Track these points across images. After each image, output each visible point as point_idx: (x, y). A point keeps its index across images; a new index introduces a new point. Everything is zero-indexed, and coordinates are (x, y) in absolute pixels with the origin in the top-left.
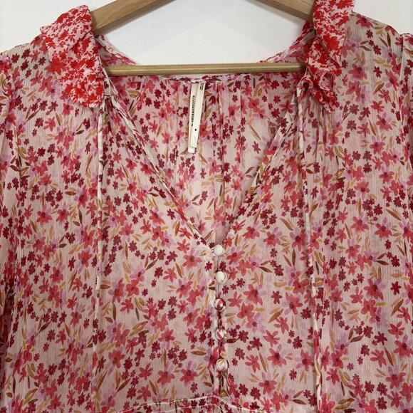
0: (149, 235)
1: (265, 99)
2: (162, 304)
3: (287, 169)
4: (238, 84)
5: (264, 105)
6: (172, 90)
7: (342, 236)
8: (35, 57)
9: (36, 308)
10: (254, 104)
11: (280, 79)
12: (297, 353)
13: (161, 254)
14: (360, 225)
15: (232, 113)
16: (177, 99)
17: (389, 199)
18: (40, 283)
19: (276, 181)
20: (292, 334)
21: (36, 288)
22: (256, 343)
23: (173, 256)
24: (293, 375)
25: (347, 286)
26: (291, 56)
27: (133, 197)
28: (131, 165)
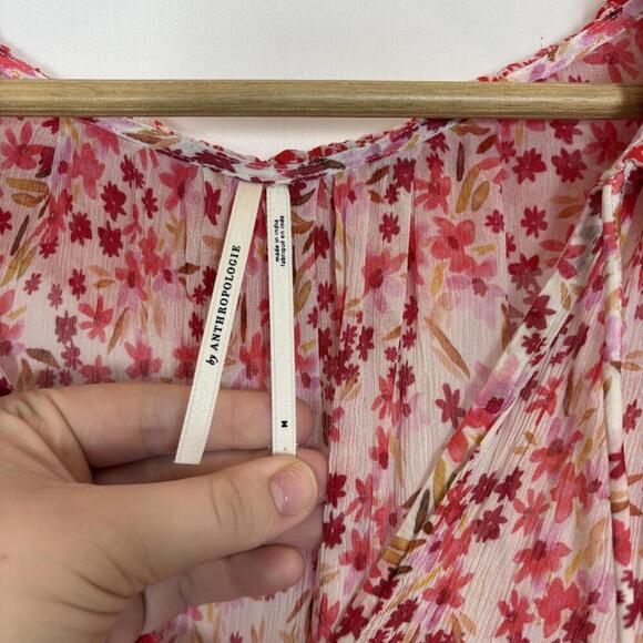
1: (495, 222)
3: (534, 485)
4: (404, 170)
5: (490, 247)
10: (454, 240)
11: (547, 144)
15: (374, 279)
16: (179, 230)
19: (489, 528)
26: (589, 59)
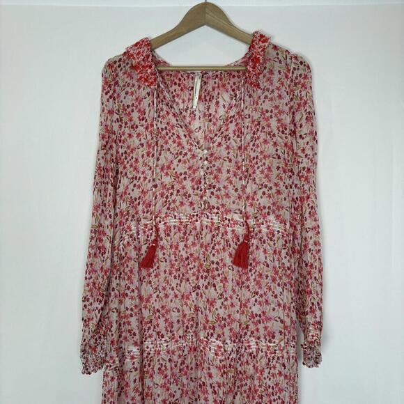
0: (176, 145)
1: (229, 83)
2: (181, 174)
3: (237, 117)
4: (217, 76)
5: (228, 86)
6: (186, 78)
7: (258, 146)
8: (124, 62)
9: (128, 174)
10: (224, 86)
11: (236, 74)
12: (236, 194)
13: (181, 153)
14: (265, 142)
15: (214, 90)
16: (188, 82)
17: (279, 131)
18: (129, 164)
19: (231, 122)
20: (234, 186)
21: (128, 166)
22: (219, 189)
23: (186, 154)
24: (234, 203)
25: (258, 168)
26: (242, 63)
27: (169, 128)
28: (168, 113)
